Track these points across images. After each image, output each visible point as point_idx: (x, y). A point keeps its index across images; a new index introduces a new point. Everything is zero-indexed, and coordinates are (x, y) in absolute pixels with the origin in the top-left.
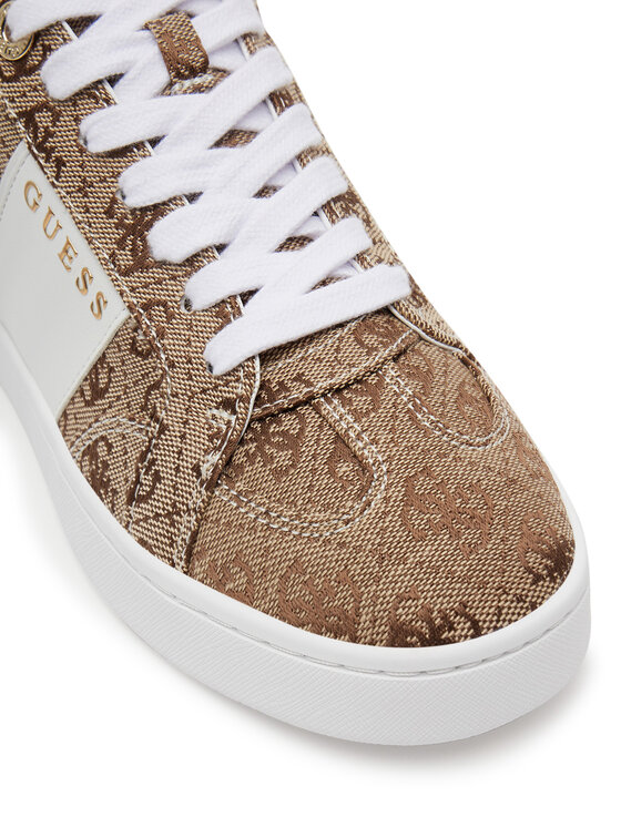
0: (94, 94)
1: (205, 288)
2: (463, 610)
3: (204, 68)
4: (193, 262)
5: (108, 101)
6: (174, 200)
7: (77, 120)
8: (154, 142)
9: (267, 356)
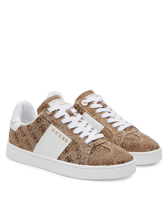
0: (62, 117)
1: (82, 136)
2: (125, 160)
3: (73, 115)
4: (80, 133)
5: (64, 118)
6: (76, 127)
7: (60, 120)
8: (71, 122)
9: (93, 141)
